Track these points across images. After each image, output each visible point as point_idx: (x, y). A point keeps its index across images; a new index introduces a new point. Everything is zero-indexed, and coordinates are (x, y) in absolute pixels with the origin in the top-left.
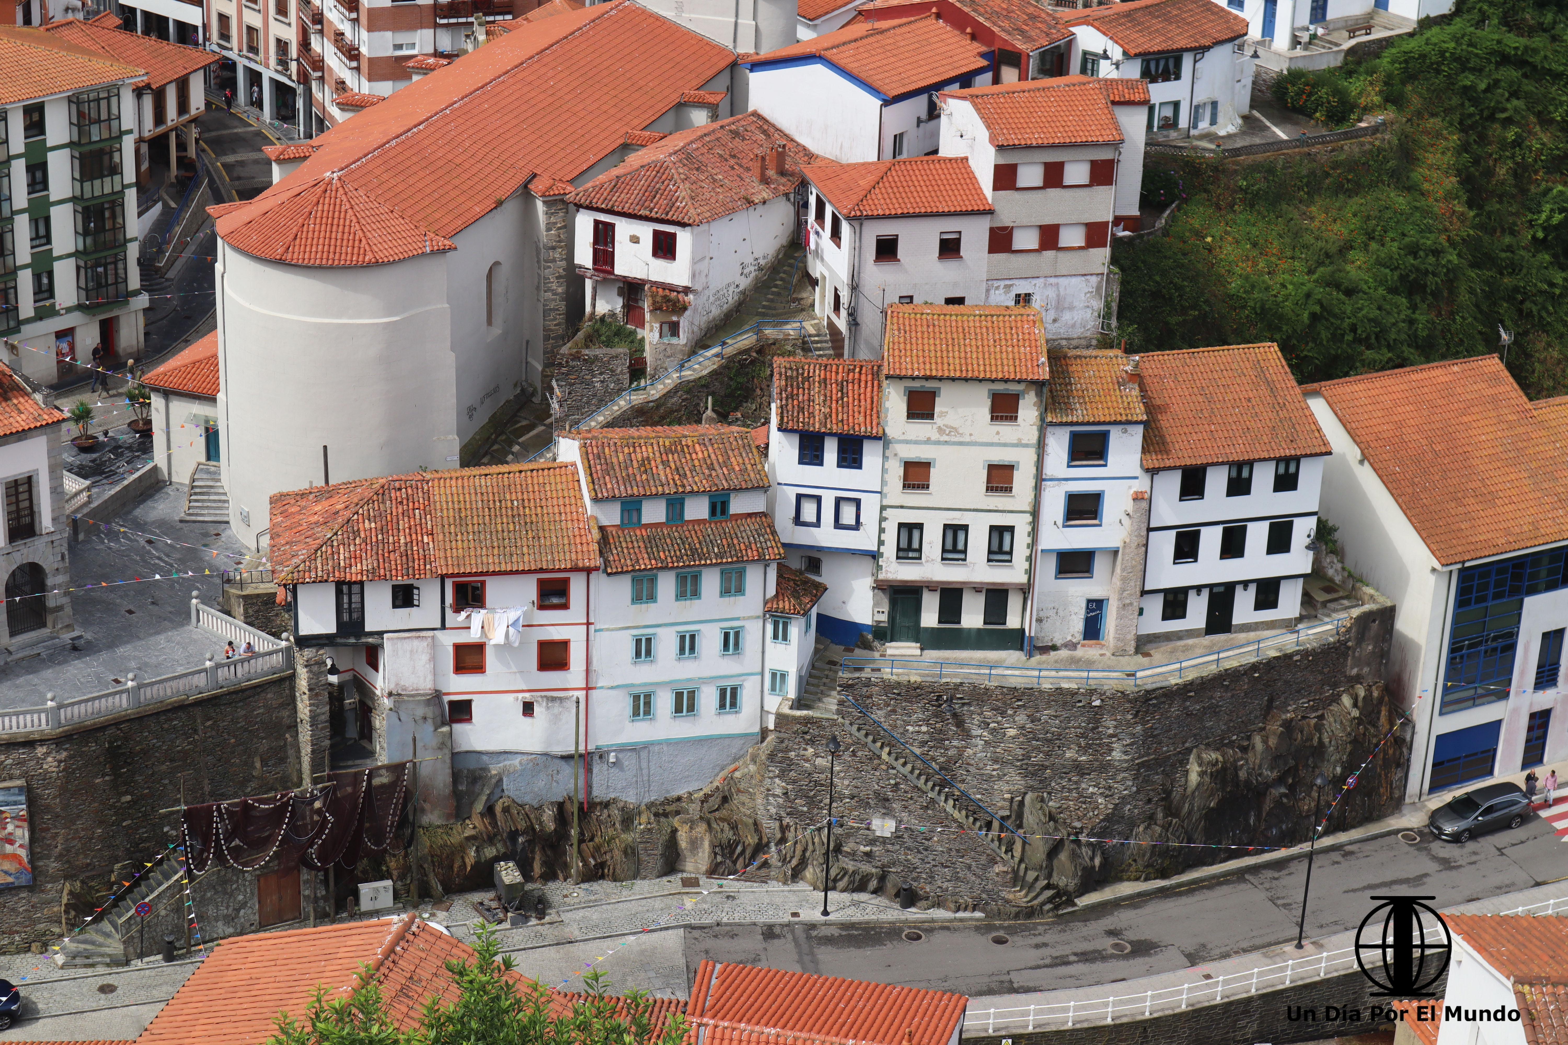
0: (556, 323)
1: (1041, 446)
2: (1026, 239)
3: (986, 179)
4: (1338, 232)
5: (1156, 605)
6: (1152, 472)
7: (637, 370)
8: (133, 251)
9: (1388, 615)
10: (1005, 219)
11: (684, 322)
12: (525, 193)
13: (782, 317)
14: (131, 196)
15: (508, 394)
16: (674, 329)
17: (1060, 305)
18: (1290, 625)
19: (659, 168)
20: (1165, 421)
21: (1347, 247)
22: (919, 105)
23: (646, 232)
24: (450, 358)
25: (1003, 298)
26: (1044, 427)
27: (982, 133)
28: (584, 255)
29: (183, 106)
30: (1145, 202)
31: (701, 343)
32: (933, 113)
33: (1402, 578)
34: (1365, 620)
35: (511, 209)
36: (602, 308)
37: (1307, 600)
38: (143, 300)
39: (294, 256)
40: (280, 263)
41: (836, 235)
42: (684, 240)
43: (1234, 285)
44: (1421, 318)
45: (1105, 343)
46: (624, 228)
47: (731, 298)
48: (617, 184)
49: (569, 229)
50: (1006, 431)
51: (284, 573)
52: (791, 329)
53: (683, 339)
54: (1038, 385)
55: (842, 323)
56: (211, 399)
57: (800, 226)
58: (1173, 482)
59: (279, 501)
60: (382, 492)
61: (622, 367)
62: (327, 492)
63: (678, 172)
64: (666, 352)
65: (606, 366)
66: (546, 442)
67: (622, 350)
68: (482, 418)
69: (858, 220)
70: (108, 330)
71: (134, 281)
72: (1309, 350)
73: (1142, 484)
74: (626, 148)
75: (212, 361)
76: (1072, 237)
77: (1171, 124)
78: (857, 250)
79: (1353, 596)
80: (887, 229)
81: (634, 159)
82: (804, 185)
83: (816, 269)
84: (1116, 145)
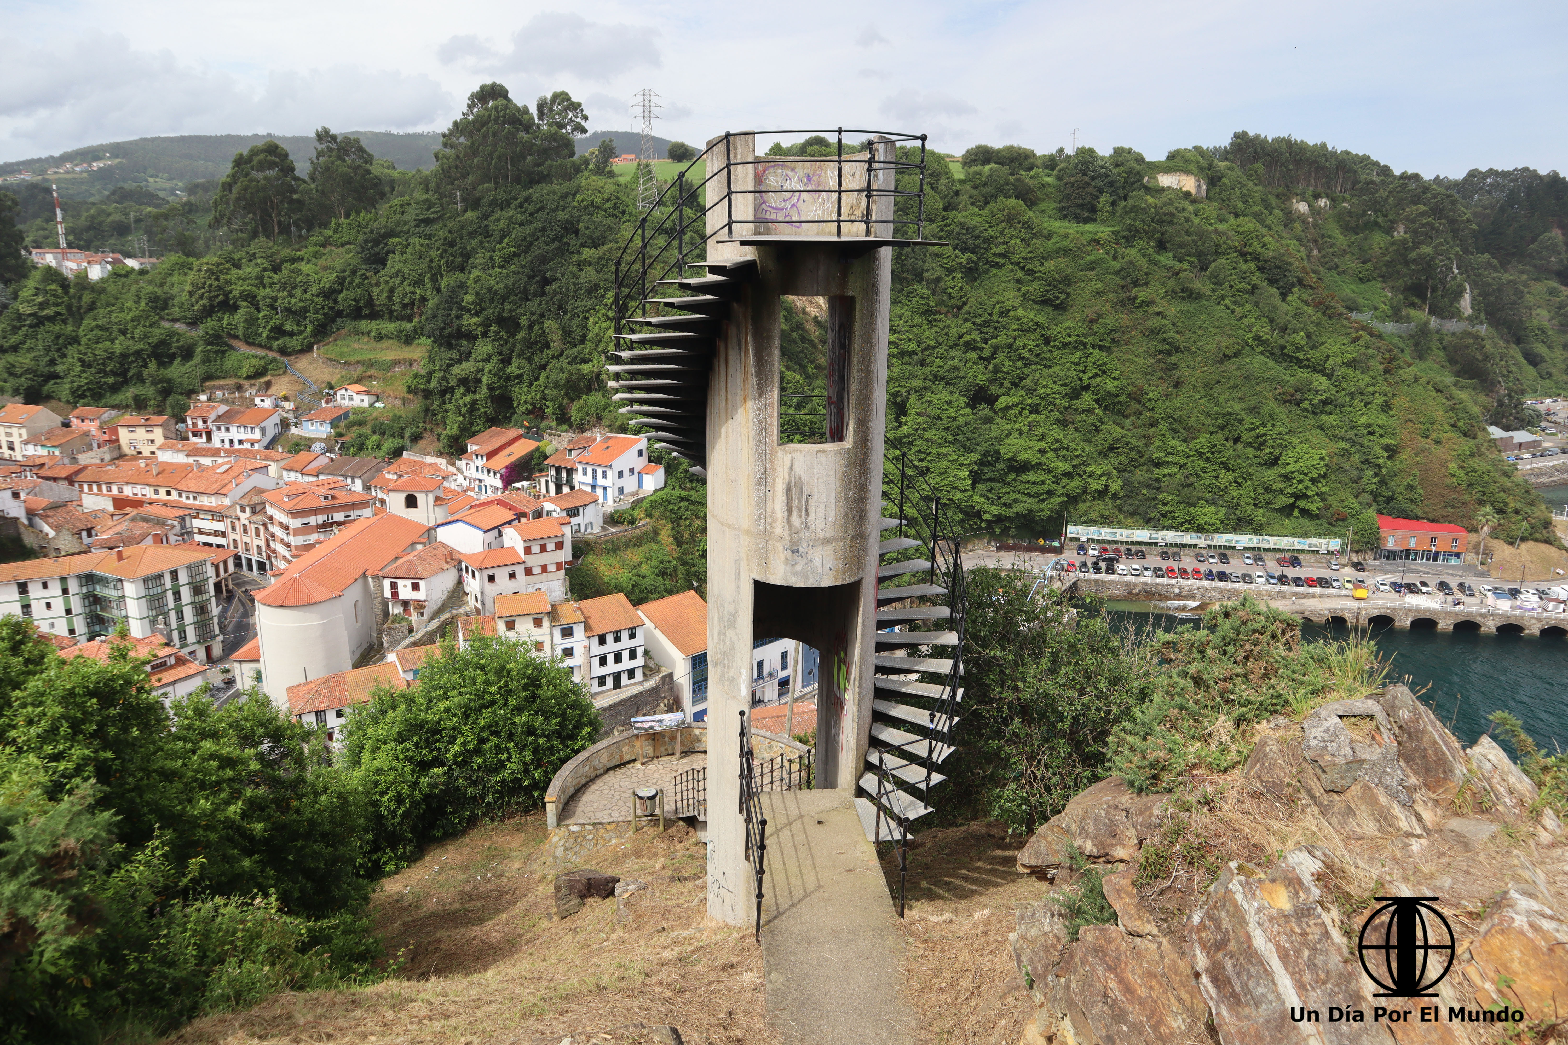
0: (380, 619)
1: (551, 634)
2: (537, 570)
3: (521, 552)
4: (637, 559)
5: (596, 682)
6: (589, 638)
7: (411, 630)
8: (216, 620)
9: (671, 675)
10: (529, 564)
11: (425, 611)
12: (364, 575)
13: (457, 607)
14: (213, 600)
15: (365, 646)
16: (422, 614)
17: (550, 590)
18: (640, 683)
19: (411, 562)
20: (590, 621)
21: (640, 564)
22: (496, 531)
23: (409, 583)
24: (345, 633)
25: (531, 590)
26: (552, 627)
27: (518, 537)
28: (388, 594)
29: (226, 571)
30: (574, 556)
31: (432, 619)
32: (500, 534)
33: (673, 663)
34: (664, 677)
35: (360, 581)
36: (396, 611)
37: (644, 674)
38: (221, 638)
39: (286, 603)
40: (282, 607)
41: (474, 576)
42: (422, 584)
43: (606, 579)
44: (668, 583)
45: (567, 600)
46: (401, 583)
47: (440, 603)
48: (396, 569)
49: (381, 586)
50: (539, 630)
51: (296, 711)
52: (462, 610)
53: (426, 617)
54: (548, 614)
55: (479, 605)
56: (257, 661)
57: (460, 576)
58: (596, 640)
59: (289, 689)
60: (328, 679)
61: (406, 630)
62: (307, 683)
63: (417, 562)
64: (420, 623)
65: (400, 630)
66: (383, 656)
67: (405, 624)
68: (358, 655)
69: (480, 570)
70: (208, 650)
71: (217, 631)
72: (633, 597)
73: (586, 642)
74: (397, 558)
75: (257, 648)
76: (552, 568)
77: (579, 531)
78: (482, 580)
79: (659, 671)
80: (491, 572)
81: (400, 561)
82: (460, 562)
83: (467, 589)
84: (562, 536)
